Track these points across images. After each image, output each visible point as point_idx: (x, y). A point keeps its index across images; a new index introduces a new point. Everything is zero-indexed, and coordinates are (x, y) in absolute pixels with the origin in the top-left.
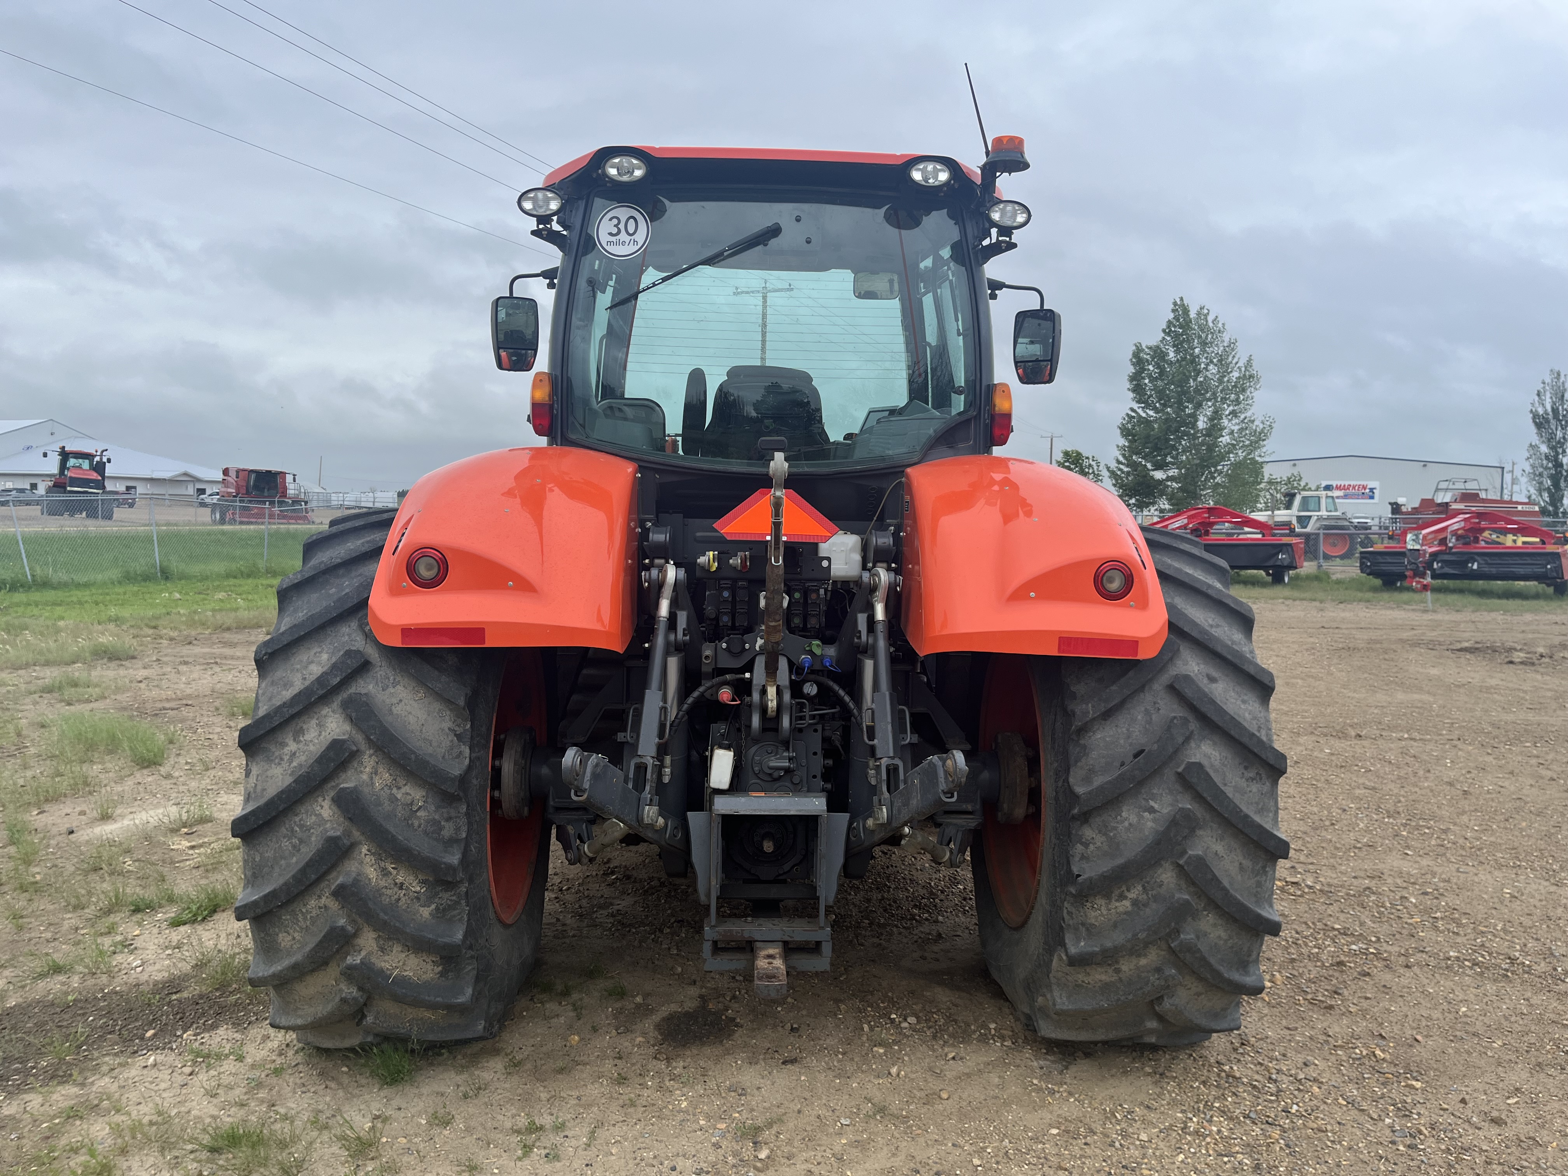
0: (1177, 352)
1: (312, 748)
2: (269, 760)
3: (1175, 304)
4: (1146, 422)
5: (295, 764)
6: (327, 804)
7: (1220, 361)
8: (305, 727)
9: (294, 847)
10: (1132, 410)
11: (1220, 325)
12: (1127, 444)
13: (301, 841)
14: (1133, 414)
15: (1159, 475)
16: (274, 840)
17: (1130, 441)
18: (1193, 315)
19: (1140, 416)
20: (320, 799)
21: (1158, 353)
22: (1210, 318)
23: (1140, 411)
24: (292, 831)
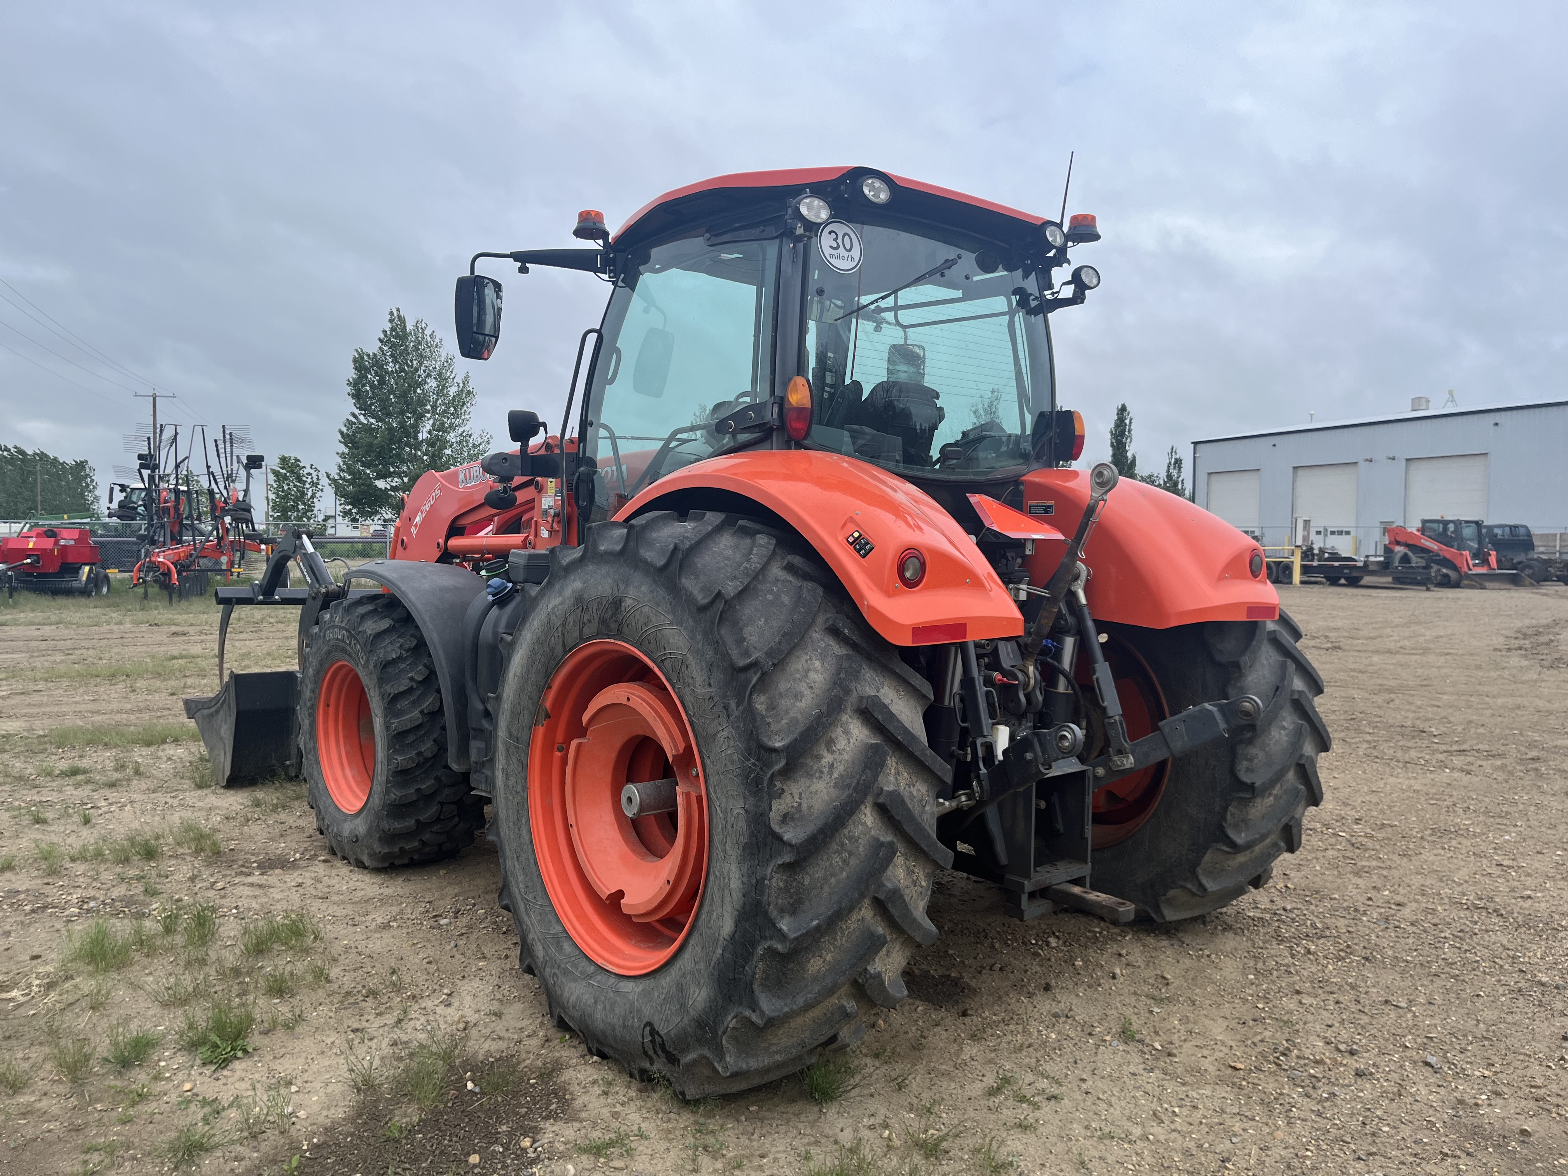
0: (395, 362)
1: (846, 756)
2: (810, 776)
3: (392, 314)
4: (368, 429)
5: (835, 775)
6: (868, 811)
7: (440, 375)
8: (833, 736)
9: (844, 861)
10: (354, 415)
11: (437, 340)
12: (346, 451)
13: (851, 854)
14: (354, 420)
15: (381, 484)
16: (825, 857)
17: (350, 448)
18: (409, 327)
19: (361, 423)
20: (863, 807)
21: (377, 362)
22: (428, 332)
23: (362, 418)
24: (843, 845)
